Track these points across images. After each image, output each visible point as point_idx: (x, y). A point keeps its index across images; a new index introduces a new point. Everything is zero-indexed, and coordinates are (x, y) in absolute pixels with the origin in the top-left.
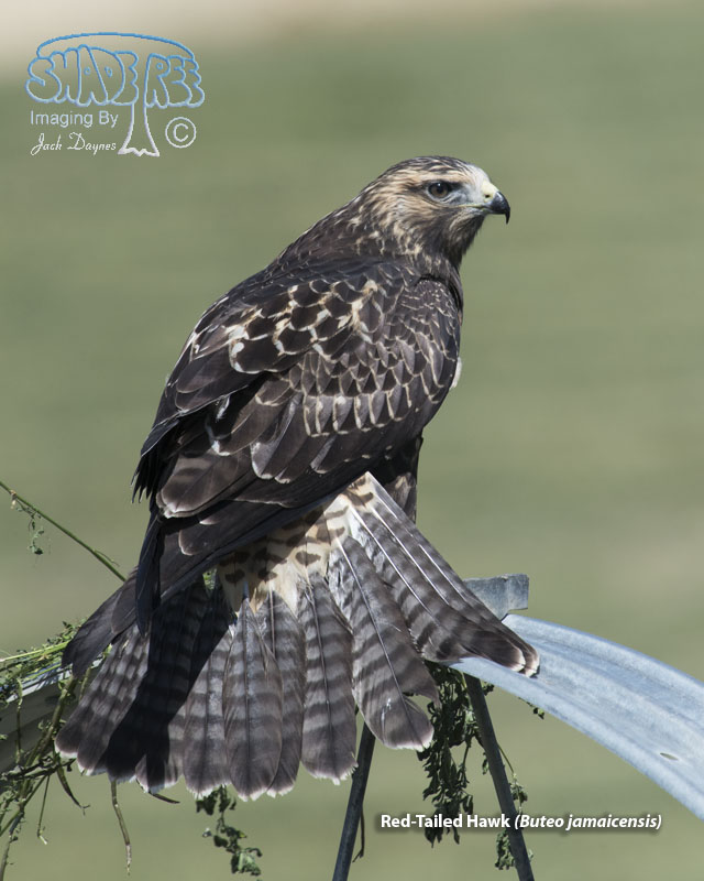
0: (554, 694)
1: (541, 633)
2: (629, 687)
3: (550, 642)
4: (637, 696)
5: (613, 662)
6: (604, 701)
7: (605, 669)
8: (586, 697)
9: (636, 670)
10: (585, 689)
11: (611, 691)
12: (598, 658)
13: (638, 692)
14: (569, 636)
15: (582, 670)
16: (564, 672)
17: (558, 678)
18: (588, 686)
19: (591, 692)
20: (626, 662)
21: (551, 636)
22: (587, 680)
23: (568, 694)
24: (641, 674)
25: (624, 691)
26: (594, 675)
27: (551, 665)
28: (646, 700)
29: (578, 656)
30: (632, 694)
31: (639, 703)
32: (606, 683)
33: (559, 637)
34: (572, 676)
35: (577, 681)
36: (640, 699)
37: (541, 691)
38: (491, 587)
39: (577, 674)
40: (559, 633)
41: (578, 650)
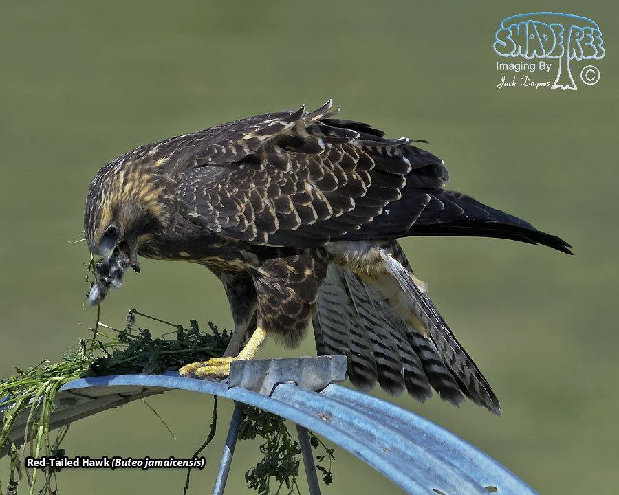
0: (360, 442)
1: (353, 398)
2: (414, 441)
3: (359, 405)
4: (419, 448)
5: (403, 422)
6: (394, 449)
7: (397, 427)
8: (382, 446)
9: (420, 429)
10: (382, 440)
11: (401, 443)
12: (394, 418)
13: (420, 445)
14: (373, 402)
15: (381, 427)
16: (368, 427)
17: (364, 431)
18: (384, 438)
19: (387, 443)
20: (413, 423)
21: (360, 401)
22: (384, 434)
23: (370, 443)
24: (422, 432)
25: (410, 443)
26: (389, 431)
27: (359, 422)
28: (425, 451)
29: (379, 416)
30: (415, 446)
31: (420, 453)
32: (397, 436)
33: (366, 402)
34: (373, 431)
35: (377, 434)
36: (421, 450)
37: (351, 440)
38: (320, 363)
39: (377, 429)
40: (366, 399)
41: (379, 411)
